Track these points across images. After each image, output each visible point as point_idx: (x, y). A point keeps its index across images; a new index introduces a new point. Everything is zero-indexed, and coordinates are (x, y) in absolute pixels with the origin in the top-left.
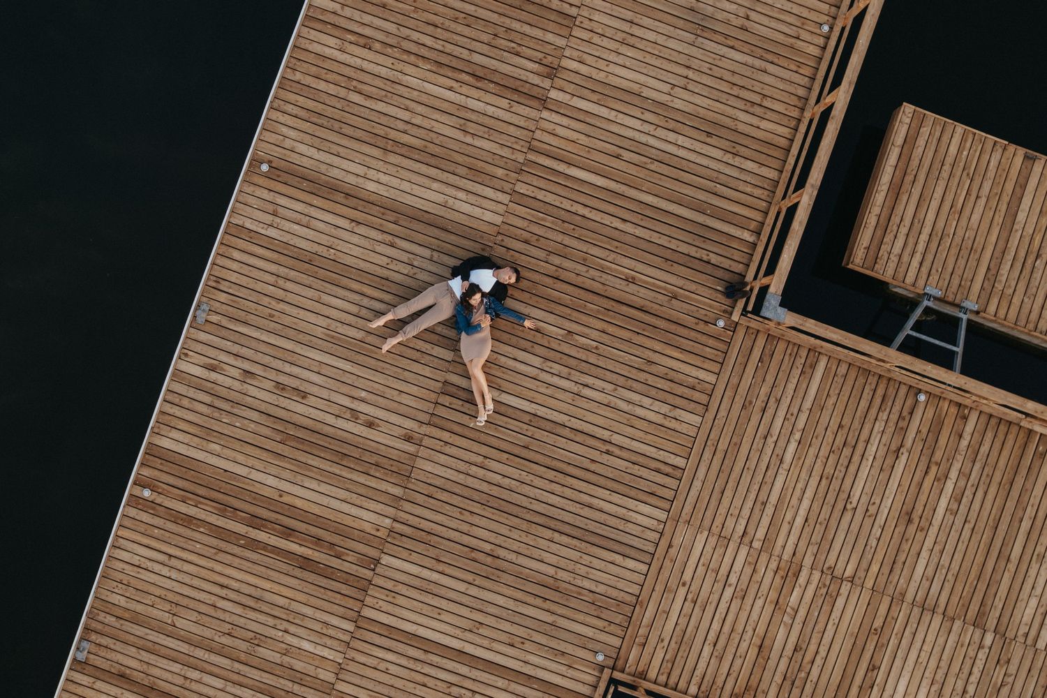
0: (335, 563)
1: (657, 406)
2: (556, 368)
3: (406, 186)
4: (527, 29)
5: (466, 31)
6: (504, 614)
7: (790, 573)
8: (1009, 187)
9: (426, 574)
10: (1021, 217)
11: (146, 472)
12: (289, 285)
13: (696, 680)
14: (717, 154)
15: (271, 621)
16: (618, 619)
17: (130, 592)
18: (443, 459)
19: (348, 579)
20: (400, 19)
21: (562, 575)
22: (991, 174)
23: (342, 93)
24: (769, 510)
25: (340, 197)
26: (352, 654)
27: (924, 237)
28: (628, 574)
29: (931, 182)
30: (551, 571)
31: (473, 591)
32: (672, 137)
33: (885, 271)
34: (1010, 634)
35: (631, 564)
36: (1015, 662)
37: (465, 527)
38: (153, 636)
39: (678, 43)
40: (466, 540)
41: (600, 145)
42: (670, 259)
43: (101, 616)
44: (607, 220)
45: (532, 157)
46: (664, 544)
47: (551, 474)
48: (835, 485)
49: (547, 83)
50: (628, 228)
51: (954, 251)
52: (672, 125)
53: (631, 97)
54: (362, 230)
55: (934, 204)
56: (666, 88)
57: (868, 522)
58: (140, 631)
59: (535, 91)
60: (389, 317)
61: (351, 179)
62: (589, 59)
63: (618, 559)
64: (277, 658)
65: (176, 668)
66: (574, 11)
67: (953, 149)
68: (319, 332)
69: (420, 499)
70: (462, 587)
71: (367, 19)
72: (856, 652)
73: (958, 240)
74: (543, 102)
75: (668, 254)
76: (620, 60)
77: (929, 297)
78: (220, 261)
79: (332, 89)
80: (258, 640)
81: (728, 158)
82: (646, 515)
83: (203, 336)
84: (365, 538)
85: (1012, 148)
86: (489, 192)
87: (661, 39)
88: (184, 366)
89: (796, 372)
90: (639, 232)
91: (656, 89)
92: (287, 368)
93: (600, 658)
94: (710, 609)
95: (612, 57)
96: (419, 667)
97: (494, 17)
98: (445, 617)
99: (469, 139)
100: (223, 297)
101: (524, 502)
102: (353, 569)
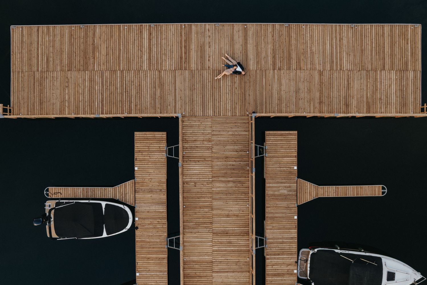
0: (183, 63)
1: (230, 107)
2: (230, 88)
3: (251, 51)
4: (285, 62)
5: (281, 52)
6: (185, 94)
7: (210, 141)
8: (290, 155)
9: (187, 79)
10: (285, 159)
11: (187, 26)
12: (227, 38)
13: (186, 131)
14: (276, 102)
15: (169, 55)
16: (191, 114)
17: (165, 30)
18: (207, 74)
19: (181, 66)
20: (279, 40)
21: (195, 102)
22: (290, 151)
23: (263, 35)
24: (219, 133)
25: (245, 41)
26: (169, 71)
27: (275, 143)
28: (199, 113)
29: (285, 141)
30: (195, 100)
31: (187, 88)
32: (276, 93)
33: (267, 138)
34: (213, 183)
35: (201, 113)
36: (208, 186)
37: (197, 82)
38: (159, 37)
39: (292, 89)
40: (195, 83)
41: (270, 82)
42: (255, 101)
43: (159, 27)
44: (258, 87)
45: (264, 71)
46: (207, 117)
47: (212, 94)
48: (228, 143)
49: (277, 69)
50: (258, 92)
51: (275, 149)
52: (278, 93)
53: (280, 84)
54: (241, 47)
55: (282, 143)
56: (284, 89)
57: (223, 151)
58: (159, 34)
59: (275, 67)
60: (228, 57)
61: (249, 42)
62: (284, 75)
63: (201, 110)
64: (164, 59)
65: (155, 42)
66: (291, 69)
67: (292, 143)
68: (221, 46)
69: (199, 73)
70: (187, 86)
71: (277, 35)
72: (200, 157)
73: (277, 149)
74: (274, 69)
75: (256, 100)
76: (286, 80)
77: (265, 147)
78: (227, 25)
79: (263, 33)
80: (165, 54)
81: (276, 104)
82: (211, 113)
83: (213, 27)
84: (189, 66)
85: (296, 153)
86: (255, 66)
87: (292, 86)
88: (207, 25)
89: (244, 129)
90: (258, 94)
91: (283, 88)
92: (213, 43)
93: (184, 113)
94: (199, 129)
95: (286, 79)
96: (171, 83)
97: (285, 56)
98: (181, 85)
99: (263, 59)
100: (221, 28)
101: (205, 91)
102: (183, 66)
